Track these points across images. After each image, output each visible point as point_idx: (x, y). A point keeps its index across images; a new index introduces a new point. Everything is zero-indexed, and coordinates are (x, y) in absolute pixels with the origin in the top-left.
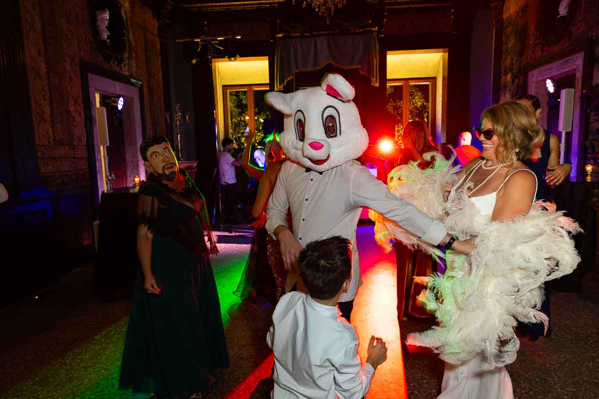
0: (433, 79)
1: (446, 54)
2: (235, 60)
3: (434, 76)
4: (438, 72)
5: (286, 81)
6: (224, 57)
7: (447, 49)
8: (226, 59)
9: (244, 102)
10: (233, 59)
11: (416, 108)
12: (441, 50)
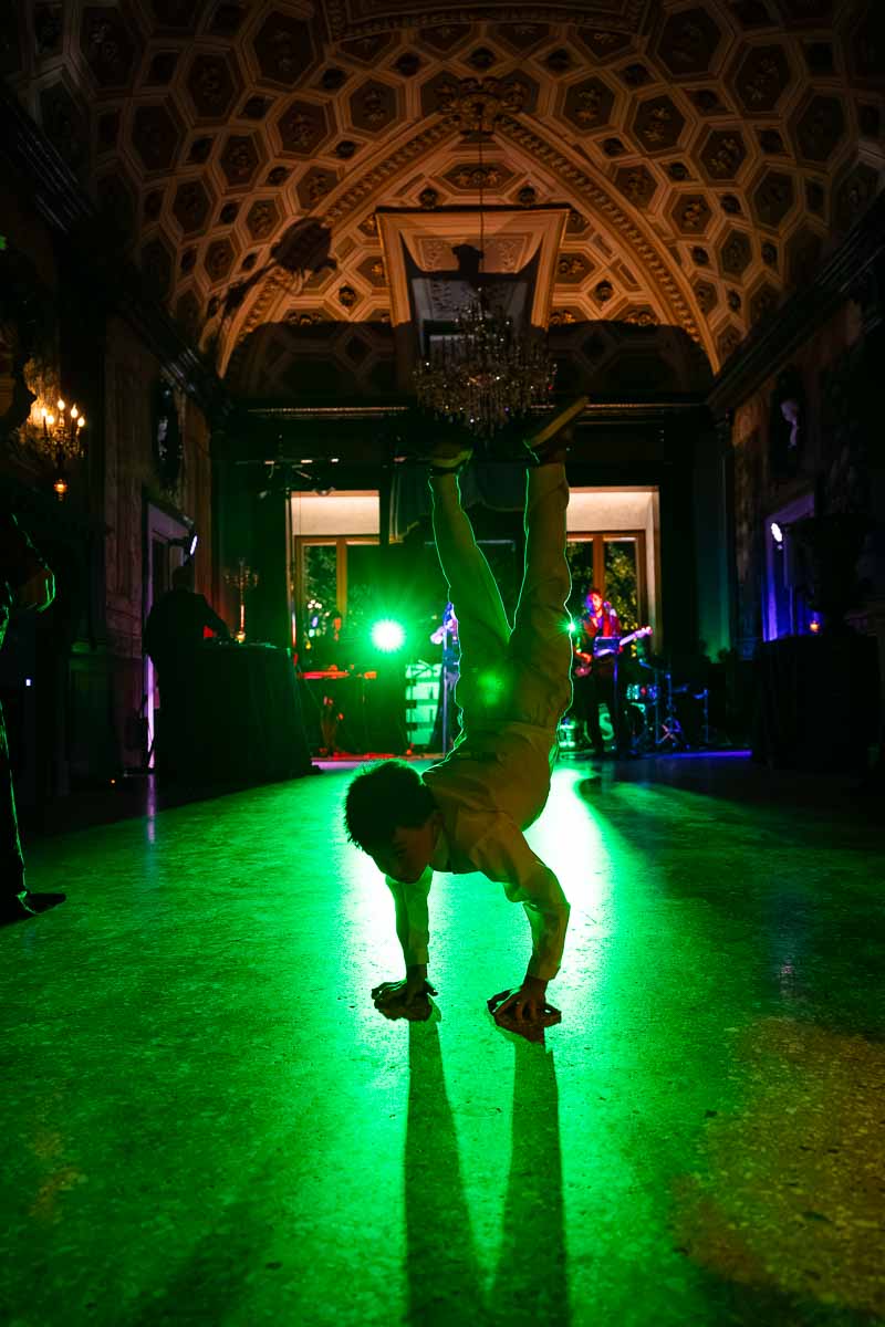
0: (641, 533)
1: (657, 494)
2: (327, 495)
3: (641, 528)
4: (647, 522)
5: (408, 529)
6: (309, 489)
7: (656, 487)
8: (314, 492)
9: (325, 566)
10: (324, 492)
11: (618, 580)
12: (650, 488)
